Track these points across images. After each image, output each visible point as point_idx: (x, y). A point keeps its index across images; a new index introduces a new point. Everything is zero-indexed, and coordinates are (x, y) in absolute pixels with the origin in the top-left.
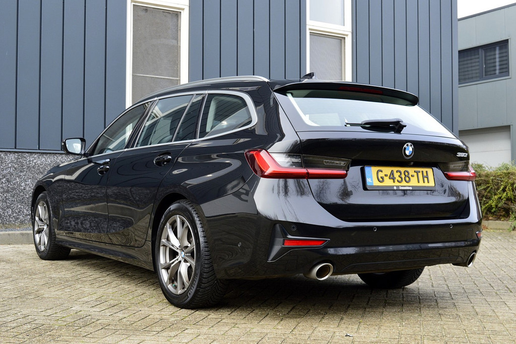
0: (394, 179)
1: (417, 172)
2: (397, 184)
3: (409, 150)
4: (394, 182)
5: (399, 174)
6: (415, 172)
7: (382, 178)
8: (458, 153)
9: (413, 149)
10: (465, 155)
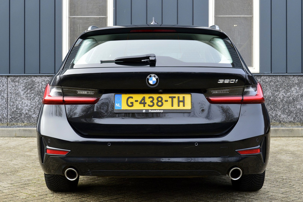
0: (144, 104)
1: (172, 98)
2: (147, 107)
3: (153, 80)
4: (144, 106)
5: (151, 99)
6: (170, 97)
7: (132, 103)
8: (220, 80)
9: (157, 79)
10: (233, 81)
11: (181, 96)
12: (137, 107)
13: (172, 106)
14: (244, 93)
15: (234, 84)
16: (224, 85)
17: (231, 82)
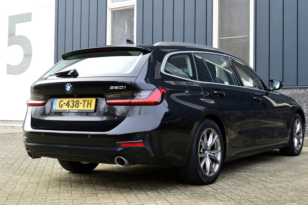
0: (69, 105)
1: (85, 101)
2: (70, 108)
3: (68, 88)
4: (68, 107)
5: (73, 102)
6: (83, 101)
7: (62, 105)
8: (111, 87)
9: (71, 87)
10: (121, 87)
11: (90, 99)
12: (65, 108)
13: (84, 107)
14: (133, 97)
15: (123, 90)
16: (114, 90)
17: (120, 88)
